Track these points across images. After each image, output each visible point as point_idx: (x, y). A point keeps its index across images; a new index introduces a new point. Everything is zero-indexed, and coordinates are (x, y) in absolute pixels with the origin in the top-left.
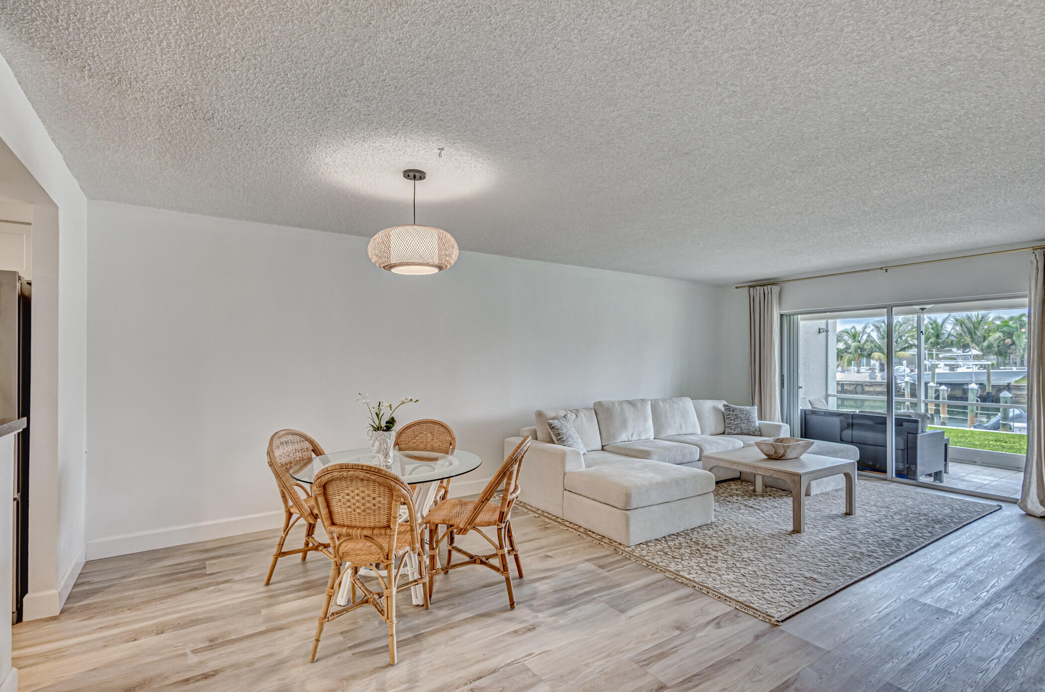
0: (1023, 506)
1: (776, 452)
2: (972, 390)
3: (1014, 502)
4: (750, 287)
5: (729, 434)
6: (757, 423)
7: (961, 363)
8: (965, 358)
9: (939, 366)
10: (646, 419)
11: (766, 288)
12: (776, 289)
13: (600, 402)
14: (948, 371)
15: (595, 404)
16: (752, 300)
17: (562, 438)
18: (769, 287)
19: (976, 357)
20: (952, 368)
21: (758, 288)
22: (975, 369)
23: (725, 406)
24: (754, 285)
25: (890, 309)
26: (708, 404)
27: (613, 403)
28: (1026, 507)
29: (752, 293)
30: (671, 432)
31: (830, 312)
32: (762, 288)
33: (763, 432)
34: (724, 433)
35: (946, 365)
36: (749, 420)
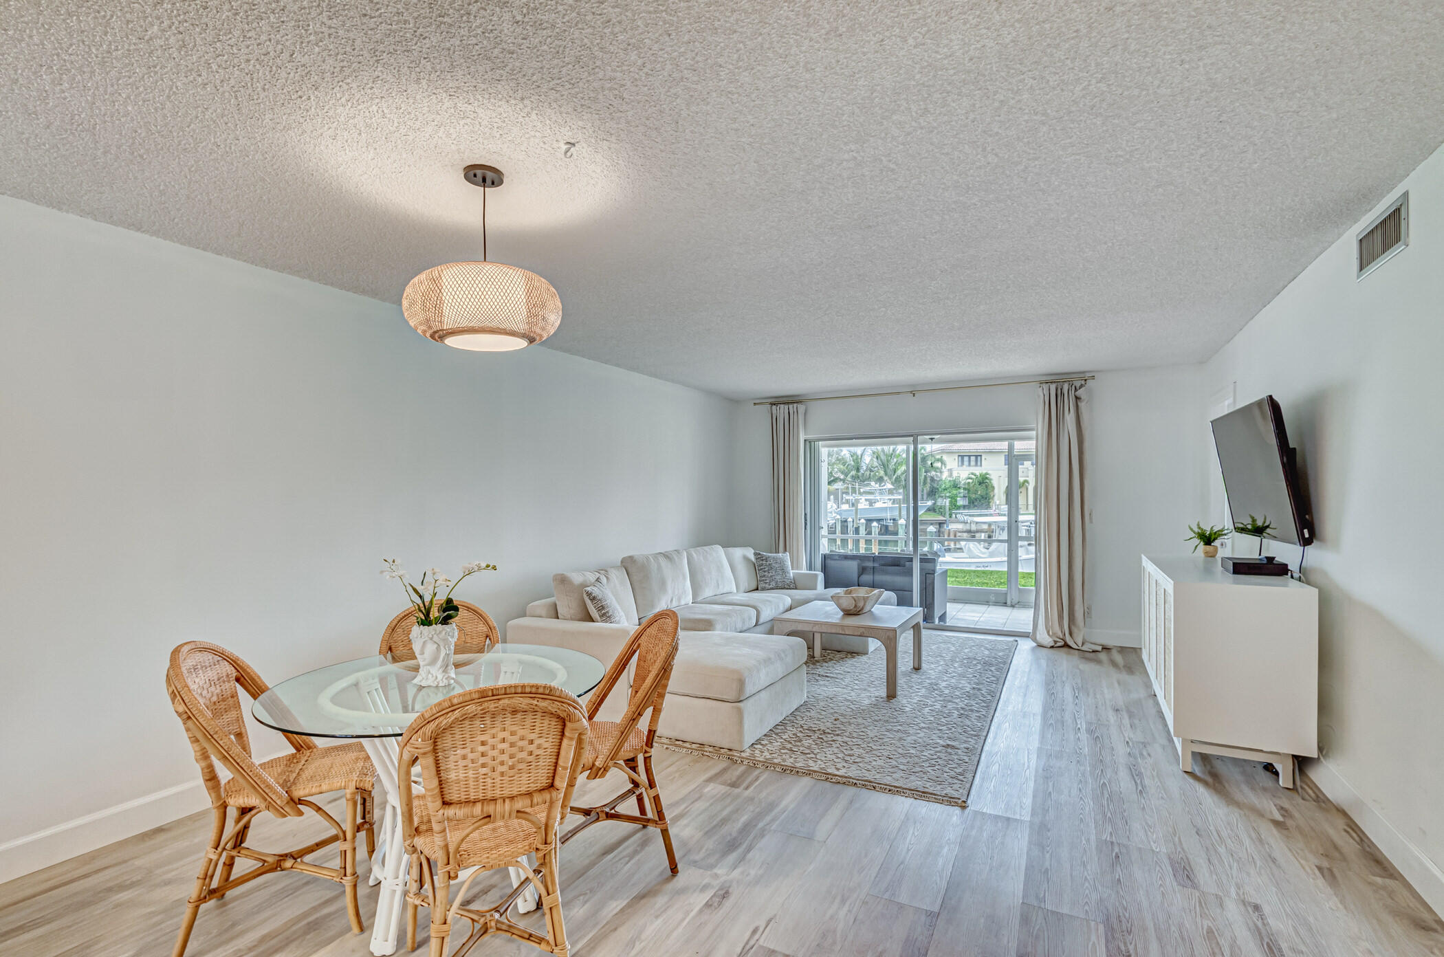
0: (1035, 640)
1: (856, 606)
2: (901, 525)
3: (1025, 635)
4: (772, 404)
5: (764, 589)
6: (792, 573)
7: (878, 498)
8: (881, 493)
9: (861, 501)
10: (684, 578)
11: (791, 406)
12: (801, 408)
13: (631, 557)
14: (868, 507)
15: (622, 562)
16: (774, 421)
17: (608, 612)
18: (795, 405)
19: (890, 492)
20: (871, 503)
21: (782, 406)
22: (890, 504)
23: (755, 554)
24: (776, 401)
25: (915, 437)
26: (738, 553)
27: (647, 558)
28: (1036, 639)
29: (774, 412)
30: (708, 593)
31: (856, 438)
32: (786, 407)
33: (799, 585)
34: (757, 589)
35: (866, 500)
36: (783, 570)
